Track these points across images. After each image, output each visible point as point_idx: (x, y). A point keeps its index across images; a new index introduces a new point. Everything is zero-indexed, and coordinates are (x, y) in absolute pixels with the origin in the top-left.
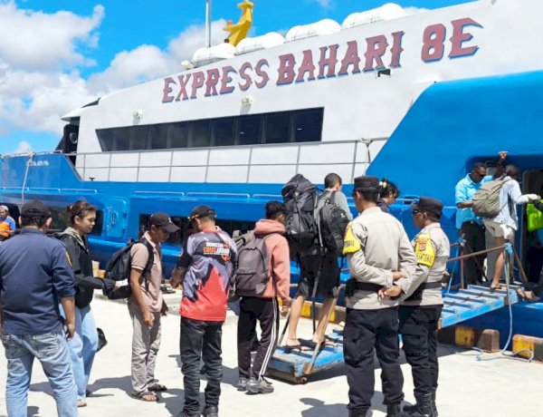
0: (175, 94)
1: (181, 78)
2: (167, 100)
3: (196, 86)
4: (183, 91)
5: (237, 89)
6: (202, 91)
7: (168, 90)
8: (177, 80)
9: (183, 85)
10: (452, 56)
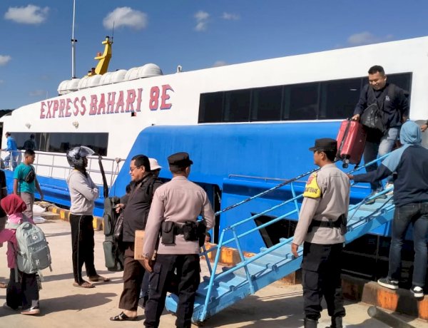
0: (45, 113)
1: (48, 102)
2: (42, 117)
3: (55, 109)
4: (49, 112)
5: (73, 114)
6: (57, 113)
7: (43, 110)
8: (47, 104)
9: (49, 107)
10: (161, 109)
